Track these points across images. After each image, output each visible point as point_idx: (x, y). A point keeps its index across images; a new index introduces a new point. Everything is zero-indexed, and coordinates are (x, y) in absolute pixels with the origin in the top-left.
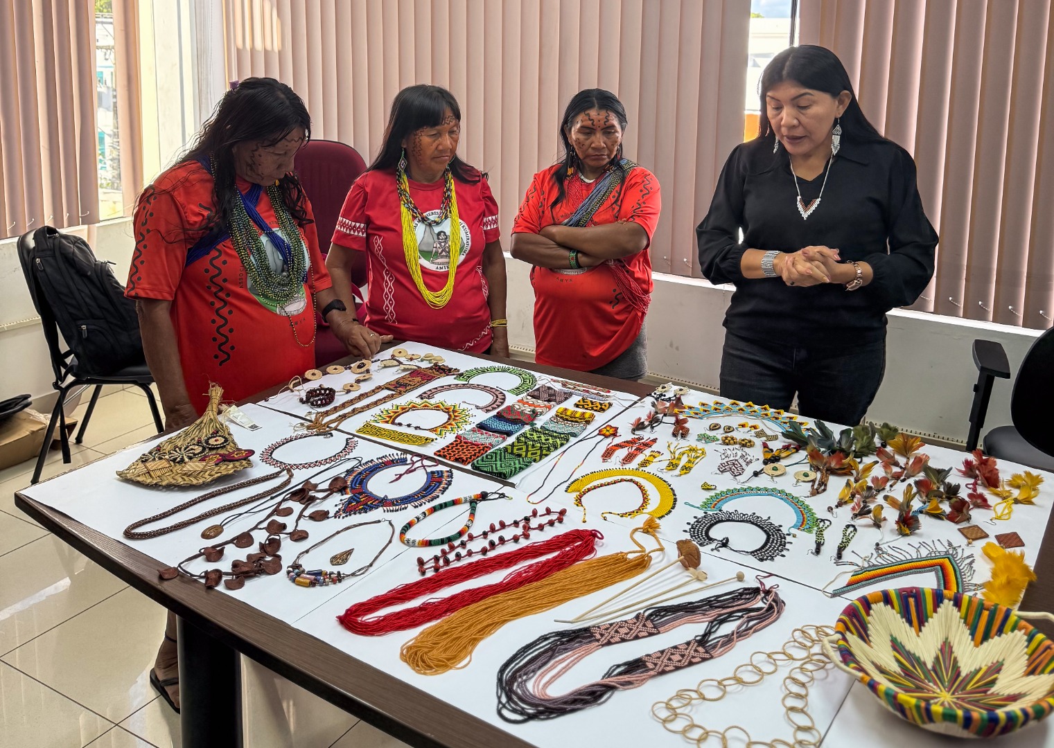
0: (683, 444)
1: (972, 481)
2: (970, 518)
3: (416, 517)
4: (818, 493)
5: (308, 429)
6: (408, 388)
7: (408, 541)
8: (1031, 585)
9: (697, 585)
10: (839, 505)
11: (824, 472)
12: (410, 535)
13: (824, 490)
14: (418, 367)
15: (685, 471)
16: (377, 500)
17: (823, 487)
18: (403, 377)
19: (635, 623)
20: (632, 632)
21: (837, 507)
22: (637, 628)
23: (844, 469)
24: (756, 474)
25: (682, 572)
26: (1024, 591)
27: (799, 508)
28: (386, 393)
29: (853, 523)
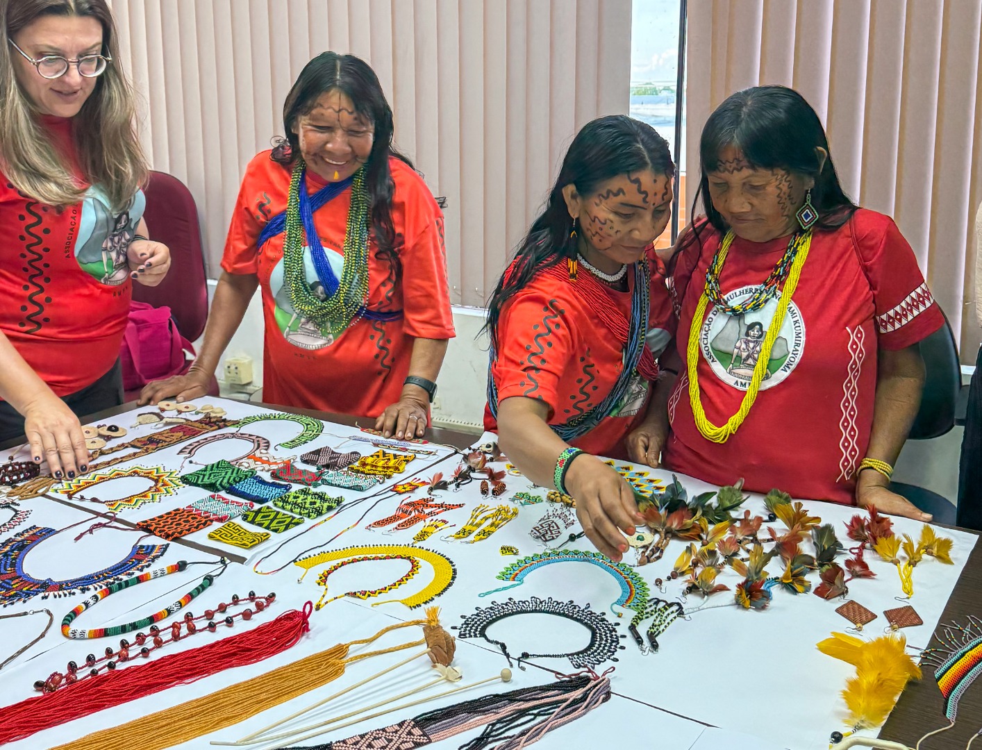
0: (492, 503)
1: (858, 544)
2: (847, 592)
3: (84, 603)
4: (649, 561)
5: (8, 496)
6: (160, 445)
7: (74, 633)
8: (911, 684)
9: (447, 688)
10: (674, 576)
11: (663, 535)
12: (75, 625)
13: (659, 558)
14: (187, 420)
15: (482, 536)
16: (38, 584)
17: (658, 554)
18: (160, 434)
19: (396, 732)
20: (392, 744)
21: (669, 579)
22: (400, 737)
23: (688, 530)
24: (572, 538)
25: (430, 670)
26: (900, 693)
27: (625, 578)
28: (131, 451)
29: (682, 600)
